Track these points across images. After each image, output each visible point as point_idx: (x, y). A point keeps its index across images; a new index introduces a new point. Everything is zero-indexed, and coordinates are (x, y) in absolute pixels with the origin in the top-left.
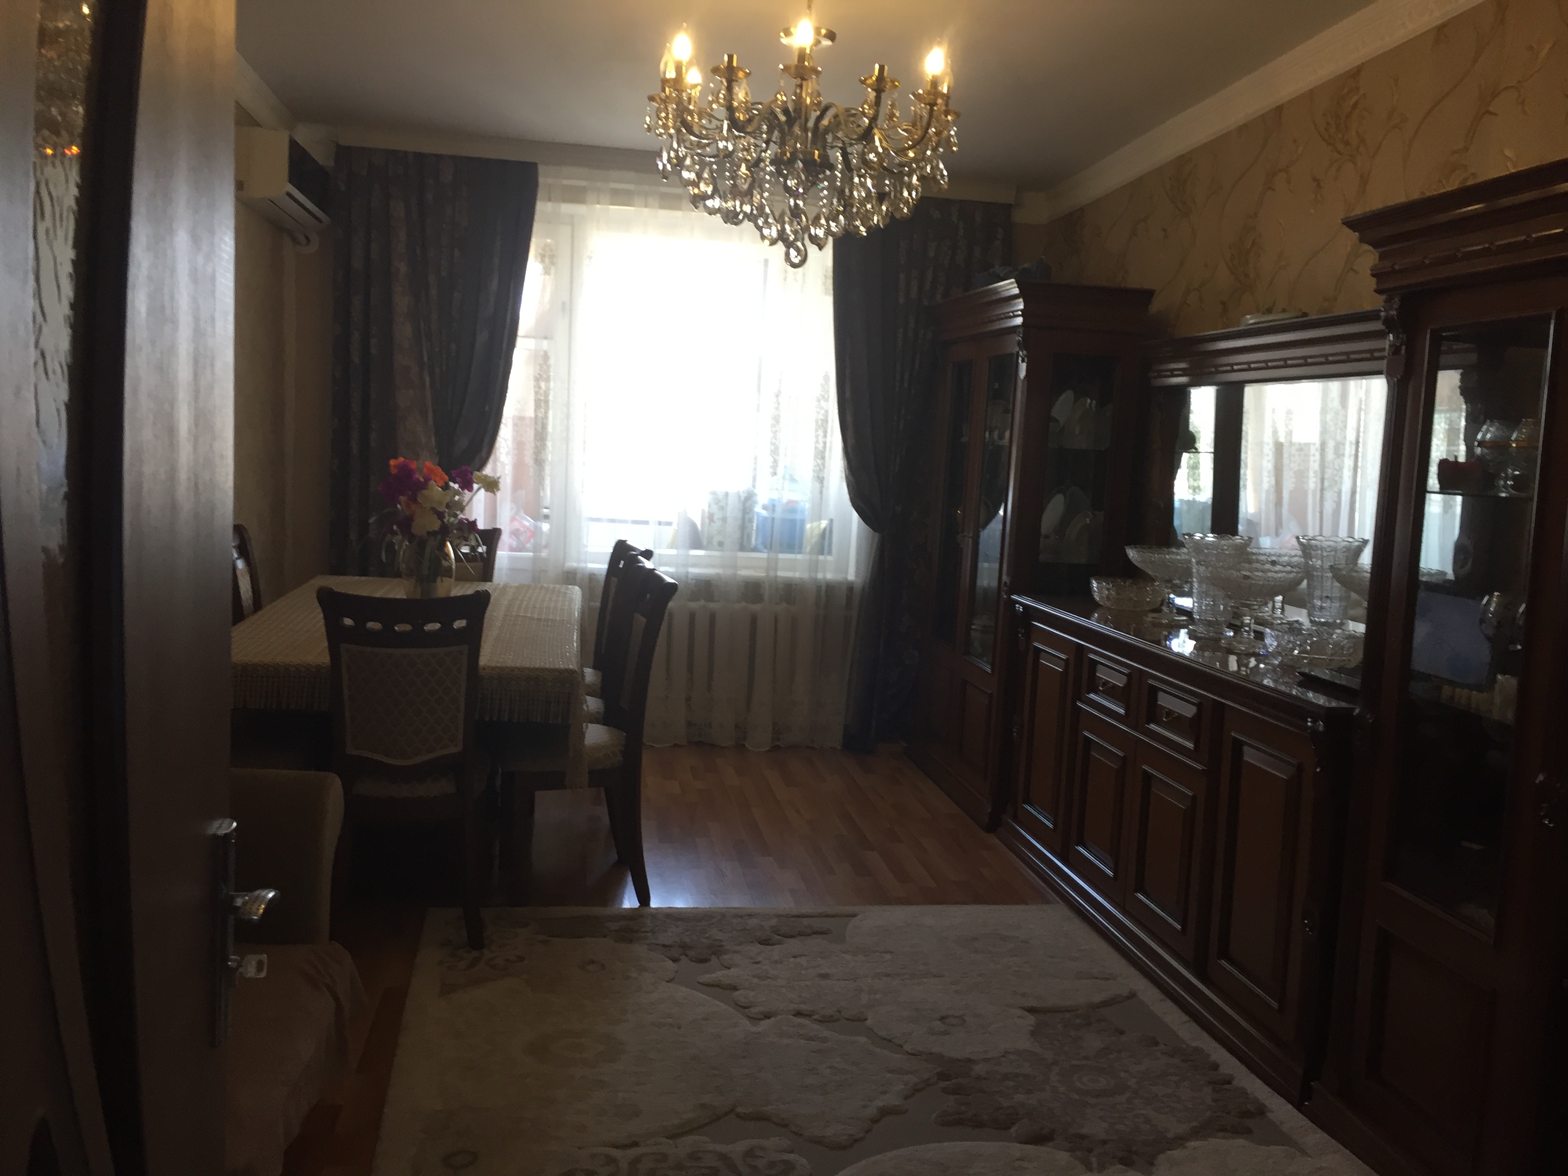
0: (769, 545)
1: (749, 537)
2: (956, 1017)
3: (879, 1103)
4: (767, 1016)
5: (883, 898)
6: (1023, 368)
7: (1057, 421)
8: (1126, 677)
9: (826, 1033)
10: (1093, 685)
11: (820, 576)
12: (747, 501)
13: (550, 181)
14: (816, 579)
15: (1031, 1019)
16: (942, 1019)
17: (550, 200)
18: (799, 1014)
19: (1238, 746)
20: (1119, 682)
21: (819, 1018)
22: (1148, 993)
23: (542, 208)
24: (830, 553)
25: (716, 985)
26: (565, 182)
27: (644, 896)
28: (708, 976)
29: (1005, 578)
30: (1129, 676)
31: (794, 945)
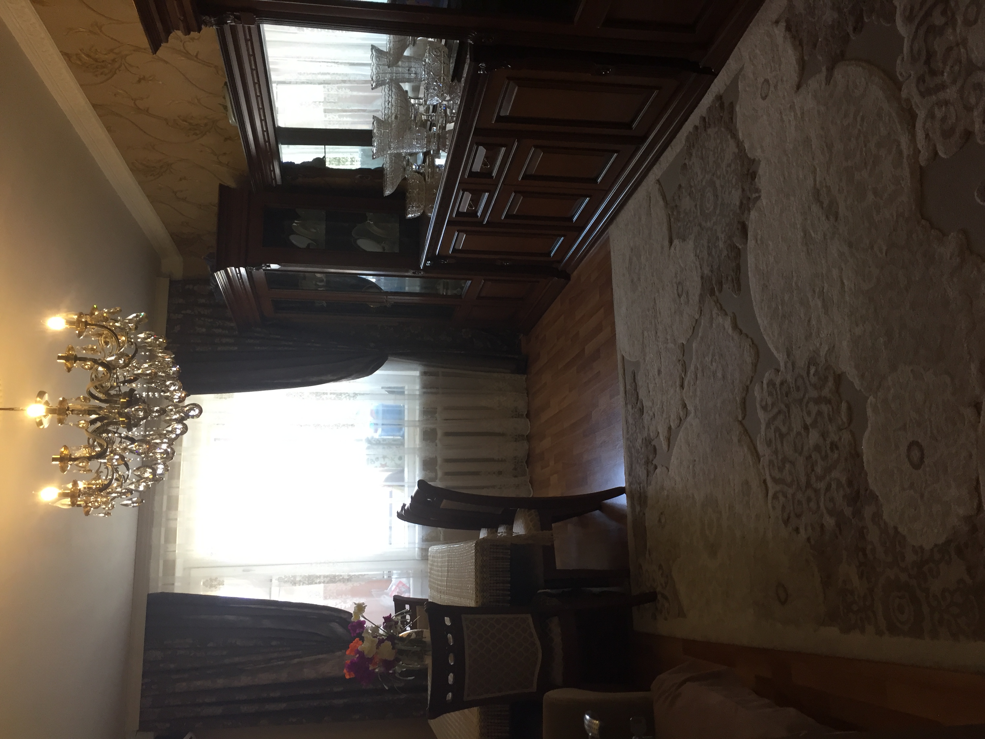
0: (399, 427)
1: (394, 440)
2: (678, 287)
3: (730, 331)
4: (685, 406)
5: (612, 339)
6: (274, 266)
7: (309, 245)
8: (465, 192)
9: (692, 368)
10: (472, 213)
11: (418, 393)
12: (373, 443)
13: (160, 585)
14: (419, 395)
15: (676, 242)
16: (679, 296)
17: (173, 584)
18: (682, 386)
19: (500, 119)
20: (468, 196)
21: (684, 373)
22: (656, 172)
23: (179, 588)
24: (403, 388)
25: (669, 440)
26: (161, 574)
27: (619, 491)
28: (663, 445)
29: (410, 274)
30: (464, 191)
31: (642, 393)
